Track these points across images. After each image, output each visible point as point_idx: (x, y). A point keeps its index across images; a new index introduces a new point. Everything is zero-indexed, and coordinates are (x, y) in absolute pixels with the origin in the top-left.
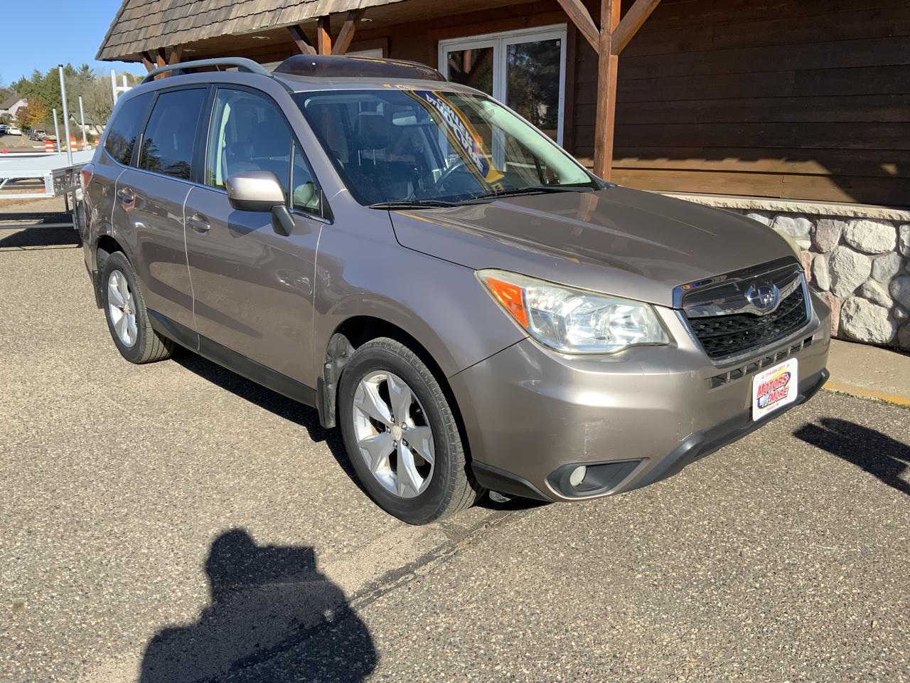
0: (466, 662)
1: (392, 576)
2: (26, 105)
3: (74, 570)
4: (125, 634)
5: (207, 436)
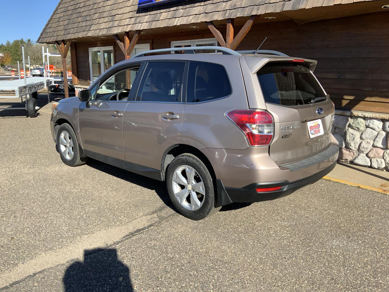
0: (159, 254)
1: (138, 231)
2: (3, 55)
3: (31, 228)
4: (49, 246)
5: (77, 187)
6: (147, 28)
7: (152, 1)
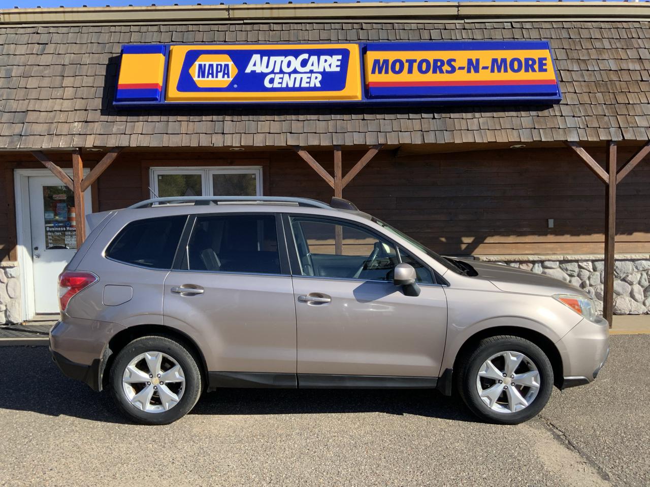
6: (151, 145)
7: (156, 99)
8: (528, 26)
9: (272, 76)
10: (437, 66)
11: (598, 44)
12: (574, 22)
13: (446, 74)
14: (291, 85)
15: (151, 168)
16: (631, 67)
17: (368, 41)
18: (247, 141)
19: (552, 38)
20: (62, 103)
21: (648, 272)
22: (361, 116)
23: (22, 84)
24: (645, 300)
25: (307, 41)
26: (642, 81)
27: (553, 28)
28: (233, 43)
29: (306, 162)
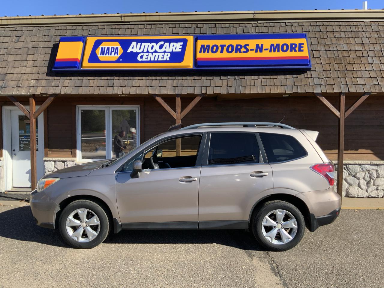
6: (72, 93)
7: (76, 67)
8: (296, 24)
9: (142, 54)
10: (238, 49)
11: (337, 35)
12: (324, 22)
13: (243, 54)
14: (152, 59)
15: (77, 106)
16: (357, 49)
17: (200, 34)
18: (126, 91)
19: (309, 32)
20: (26, 69)
21: (369, 172)
22: (192, 78)
23: (5, 58)
24: (367, 189)
25: (165, 34)
26: (363, 57)
27: (311, 25)
28: (123, 35)
29: (160, 103)
